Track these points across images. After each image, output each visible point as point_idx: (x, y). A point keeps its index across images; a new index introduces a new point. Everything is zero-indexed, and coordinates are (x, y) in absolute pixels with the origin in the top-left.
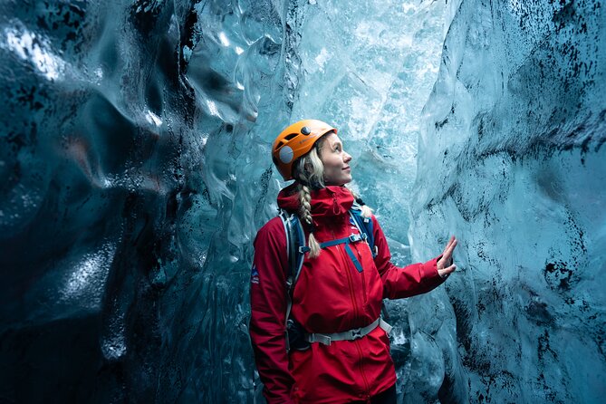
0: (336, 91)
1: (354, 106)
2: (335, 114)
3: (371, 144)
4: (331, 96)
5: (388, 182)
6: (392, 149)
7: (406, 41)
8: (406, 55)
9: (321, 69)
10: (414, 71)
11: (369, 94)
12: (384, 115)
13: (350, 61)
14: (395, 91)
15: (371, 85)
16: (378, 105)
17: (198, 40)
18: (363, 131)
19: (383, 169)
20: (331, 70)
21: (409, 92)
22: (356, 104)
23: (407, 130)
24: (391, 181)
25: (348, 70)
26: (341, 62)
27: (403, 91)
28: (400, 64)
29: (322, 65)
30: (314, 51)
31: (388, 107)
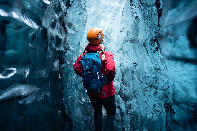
0: (96, 18)
1: (101, 23)
2: (96, 25)
3: (106, 33)
4: (95, 20)
5: (110, 43)
6: (112, 35)
7: (116, 4)
8: (116, 8)
9: (92, 13)
10: (118, 12)
11: (106, 19)
12: (110, 25)
13: (100, 10)
14: (113, 18)
15: (106, 16)
16: (108, 22)
17: (67, 17)
18: (104, 30)
19: (109, 40)
20: (95, 12)
21: (117, 19)
22: (102, 22)
23: (116, 30)
24: (112, 43)
25: (100, 12)
26: (98, 10)
27: (115, 18)
28: (114, 10)
29: (92, 11)
30: (90, 7)
31: (111, 23)
